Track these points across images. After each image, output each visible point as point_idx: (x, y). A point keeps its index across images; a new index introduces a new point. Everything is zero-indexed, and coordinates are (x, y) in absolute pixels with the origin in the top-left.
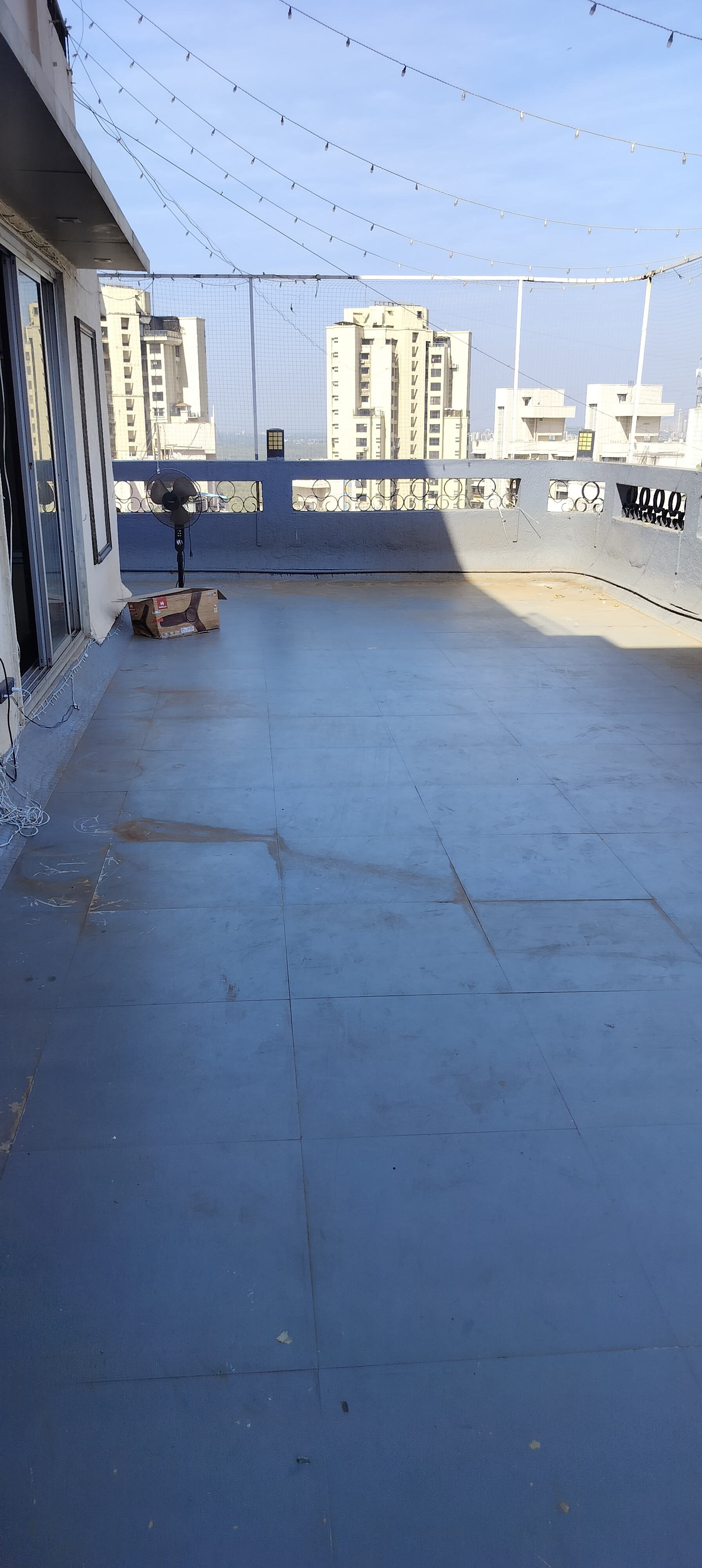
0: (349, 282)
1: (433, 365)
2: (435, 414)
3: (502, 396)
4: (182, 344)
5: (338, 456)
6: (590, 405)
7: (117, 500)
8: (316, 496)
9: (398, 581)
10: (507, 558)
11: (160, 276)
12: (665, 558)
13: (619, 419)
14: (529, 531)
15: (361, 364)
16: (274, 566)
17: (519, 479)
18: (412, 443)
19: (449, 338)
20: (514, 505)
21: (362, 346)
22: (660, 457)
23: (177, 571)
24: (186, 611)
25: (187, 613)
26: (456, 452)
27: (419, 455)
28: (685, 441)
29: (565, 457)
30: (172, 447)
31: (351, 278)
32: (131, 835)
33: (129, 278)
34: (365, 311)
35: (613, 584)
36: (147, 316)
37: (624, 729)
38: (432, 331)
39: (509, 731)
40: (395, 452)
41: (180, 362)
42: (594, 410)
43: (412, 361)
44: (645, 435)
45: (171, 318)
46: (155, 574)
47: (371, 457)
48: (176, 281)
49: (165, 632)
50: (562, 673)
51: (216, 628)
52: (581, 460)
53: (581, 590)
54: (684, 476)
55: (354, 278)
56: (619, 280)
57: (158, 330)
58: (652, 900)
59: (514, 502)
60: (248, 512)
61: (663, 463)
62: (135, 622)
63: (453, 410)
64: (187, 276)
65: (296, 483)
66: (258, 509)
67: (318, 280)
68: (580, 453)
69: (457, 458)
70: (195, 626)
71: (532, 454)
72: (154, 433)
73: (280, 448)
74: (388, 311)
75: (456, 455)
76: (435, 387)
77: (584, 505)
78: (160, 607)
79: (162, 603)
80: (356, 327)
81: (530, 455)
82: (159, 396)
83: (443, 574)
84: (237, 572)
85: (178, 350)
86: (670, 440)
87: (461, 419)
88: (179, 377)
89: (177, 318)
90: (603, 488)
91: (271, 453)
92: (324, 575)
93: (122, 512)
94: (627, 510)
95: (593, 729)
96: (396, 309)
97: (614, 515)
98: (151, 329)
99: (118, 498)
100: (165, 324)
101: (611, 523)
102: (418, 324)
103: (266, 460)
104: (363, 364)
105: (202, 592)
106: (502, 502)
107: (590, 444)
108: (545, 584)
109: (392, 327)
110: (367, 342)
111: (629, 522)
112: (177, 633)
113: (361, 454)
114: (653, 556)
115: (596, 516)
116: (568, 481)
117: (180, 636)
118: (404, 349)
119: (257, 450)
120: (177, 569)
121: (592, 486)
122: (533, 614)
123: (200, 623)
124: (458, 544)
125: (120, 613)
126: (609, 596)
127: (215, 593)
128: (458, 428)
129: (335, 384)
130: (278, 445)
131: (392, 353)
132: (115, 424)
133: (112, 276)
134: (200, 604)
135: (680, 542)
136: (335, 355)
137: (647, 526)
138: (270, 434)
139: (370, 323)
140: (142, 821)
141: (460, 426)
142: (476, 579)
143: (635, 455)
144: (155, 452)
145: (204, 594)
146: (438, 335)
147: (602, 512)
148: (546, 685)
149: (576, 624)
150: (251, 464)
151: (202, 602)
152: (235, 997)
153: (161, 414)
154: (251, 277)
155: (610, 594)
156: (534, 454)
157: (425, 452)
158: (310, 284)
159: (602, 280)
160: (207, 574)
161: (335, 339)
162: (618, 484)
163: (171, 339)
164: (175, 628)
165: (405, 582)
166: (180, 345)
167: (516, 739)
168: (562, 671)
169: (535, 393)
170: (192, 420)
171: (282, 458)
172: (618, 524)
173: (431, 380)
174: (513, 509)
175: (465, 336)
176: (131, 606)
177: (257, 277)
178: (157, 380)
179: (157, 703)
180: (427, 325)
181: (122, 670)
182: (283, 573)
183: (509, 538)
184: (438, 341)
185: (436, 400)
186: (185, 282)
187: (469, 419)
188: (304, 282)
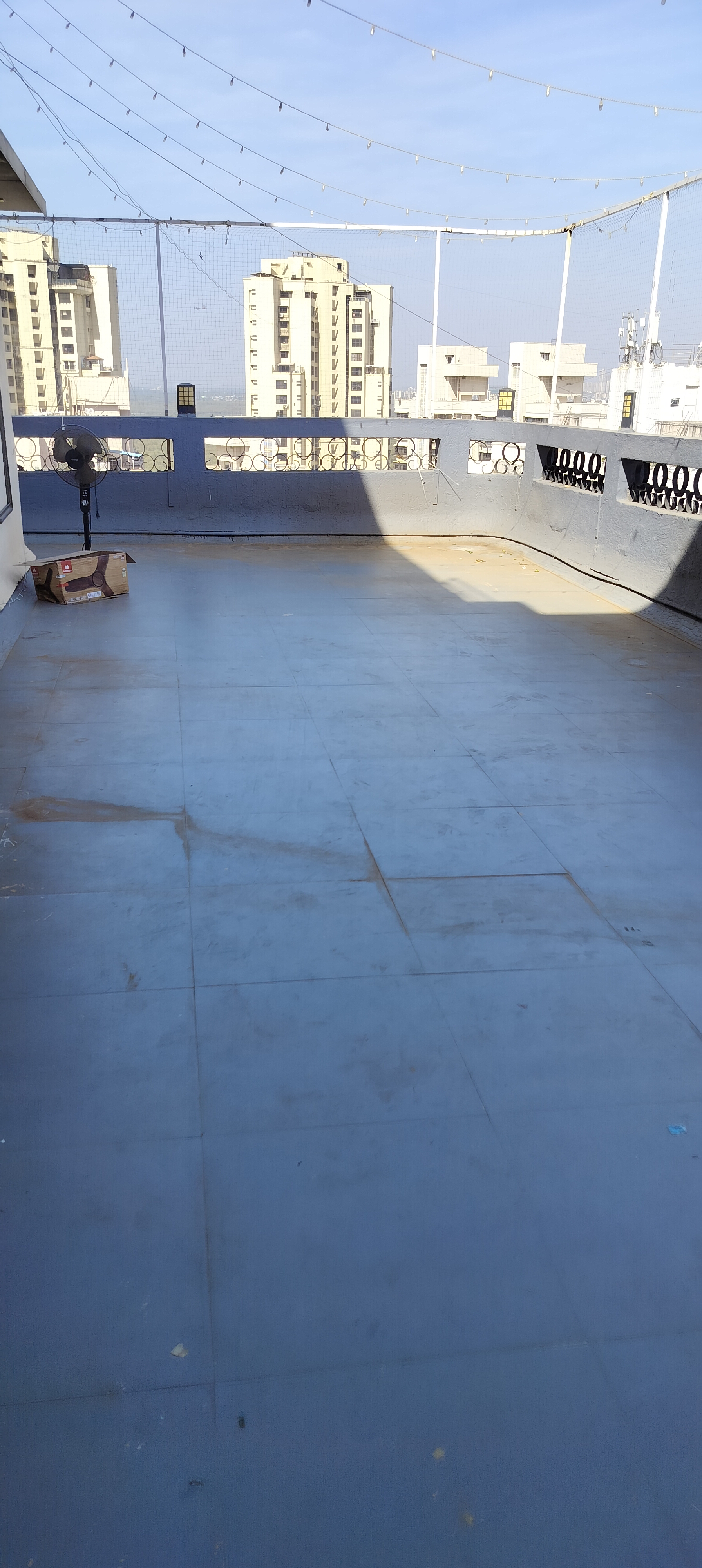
0: (261, 230)
1: (354, 320)
2: (356, 371)
3: (424, 353)
4: (93, 293)
5: (257, 414)
6: (513, 363)
7: (18, 458)
8: (230, 455)
9: (316, 544)
10: (428, 521)
11: (61, 219)
12: (586, 522)
13: (542, 378)
14: (449, 493)
15: (280, 318)
16: (187, 528)
17: (438, 439)
18: (333, 400)
19: (370, 292)
20: (434, 466)
21: (281, 299)
22: (583, 418)
23: (83, 533)
24: (93, 575)
25: (94, 577)
26: (378, 410)
27: (340, 413)
28: (607, 402)
29: (488, 417)
30: (84, 402)
31: (263, 225)
32: (30, 815)
33: (27, 221)
34: (283, 262)
35: (533, 548)
36: (56, 264)
37: (542, 698)
38: (353, 284)
39: (426, 701)
40: (316, 410)
41: (91, 313)
42: (517, 369)
43: (333, 316)
44: (568, 395)
45: (81, 266)
46: (61, 536)
47: (291, 414)
48: (78, 225)
49: (71, 597)
50: (481, 640)
51: (125, 593)
52: (502, 420)
53: (502, 554)
54: (604, 437)
55: (266, 226)
56: (538, 232)
57: (67, 278)
58: (567, 875)
59: (434, 462)
60: (158, 471)
61: (586, 424)
62: (38, 587)
63: (375, 368)
64: (90, 219)
65: (208, 441)
66: (170, 468)
67: (228, 227)
68: (501, 413)
69: (380, 417)
70: (102, 591)
71: (455, 414)
72: (65, 388)
73: (192, 404)
74: (308, 263)
75: (378, 414)
76: (357, 343)
77: (505, 467)
78: (64, 571)
79: (67, 567)
80: (274, 279)
81: (453, 414)
82: (69, 348)
83: (363, 537)
84: (148, 534)
85: (89, 300)
86: (593, 401)
87: (383, 376)
88: (89, 328)
89: (87, 266)
90: (524, 449)
91: (182, 409)
92: (239, 537)
93: (25, 470)
94: (547, 473)
95: (512, 698)
96: (314, 260)
97: (535, 478)
98: (59, 278)
99: (20, 456)
100: (74, 273)
101: (531, 486)
102: (338, 277)
103: (177, 416)
104: (282, 318)
105: (110, 555)
106: (421, 462)
107: (510, 403)
108: (465, 549)
109: (311, 279)
110: (285, 294)
111: (549, 484)
112: (84, 598)
113: (282, 411)
114: (574, 520)
115: (516, 478)
116: (491, 442)
117: (86, 602)
118: (324, 303)
119: (167, 406)
120: (83, 531)
121: (512, 447)
122: (453, 579)
123: (107, 587)
124: (378, 506)
125: (21, 580)
126: (530, 561)
127: (123, 556)
128: (380, 386)
129: (253, 338)
130: (189, 401)
131: (312, 307)
132: (23, 378)
133: (9, 218)
134: (107, 568)
135: (600, 506)
136: (253, 308)
137: (567, 489)
138: (181, 389)
139: (289, 274)
140: (41, 799)
141: (382, 385)
142: (396, 543)
143: (559, 416)
144: (66, 407)
145: (111, 557)
146: (359, 289)
147: (522, 474)
148: (465, 653)
149: (496, 589)
150: (161, 420)
151: (110, 565)
152: (136, 986)
153: (72, 367)
154: (157, 222)
155: (530, 559)
156: (458, 414)
157: (347, 410)
158: (220, 230)
159: (520, 233)
160: (117, 536)
161: (253, 291)
162: (538, 446)
163: (80, 288)
164: (81, 593)
165: (323, 545)
166: (90, 295)
167: (434, 710)
168: (481, 639)
169: (458, 351)
170: (104, 374)
171: (193, 415)
172: (539, 487)
173: (353, 335)
174: (433, 471)
175: (387, 291)
176: (34, 570)
177: (164, 222)
178: (67, 332)
179: (60, 673)
180: (348, 278)
181: (23, 638)
182: (196, 535)
183: (429, 500)
184: (359, 295)
185: (357, 357)
186: (87, 226)
187: (391, 376)
188: (214, 229)
